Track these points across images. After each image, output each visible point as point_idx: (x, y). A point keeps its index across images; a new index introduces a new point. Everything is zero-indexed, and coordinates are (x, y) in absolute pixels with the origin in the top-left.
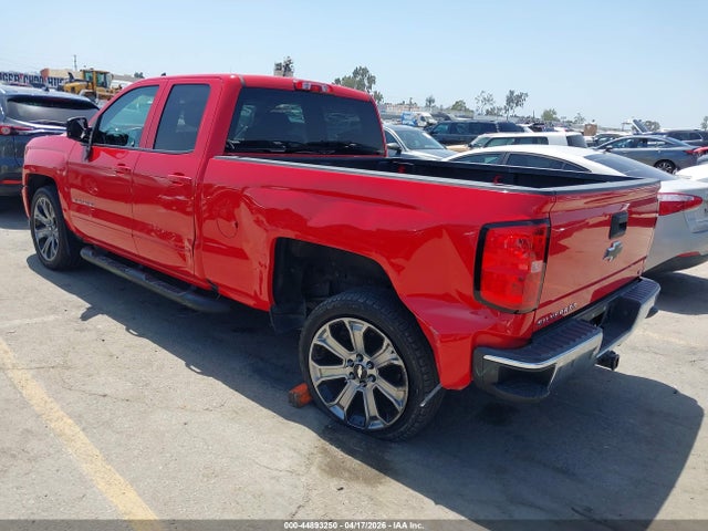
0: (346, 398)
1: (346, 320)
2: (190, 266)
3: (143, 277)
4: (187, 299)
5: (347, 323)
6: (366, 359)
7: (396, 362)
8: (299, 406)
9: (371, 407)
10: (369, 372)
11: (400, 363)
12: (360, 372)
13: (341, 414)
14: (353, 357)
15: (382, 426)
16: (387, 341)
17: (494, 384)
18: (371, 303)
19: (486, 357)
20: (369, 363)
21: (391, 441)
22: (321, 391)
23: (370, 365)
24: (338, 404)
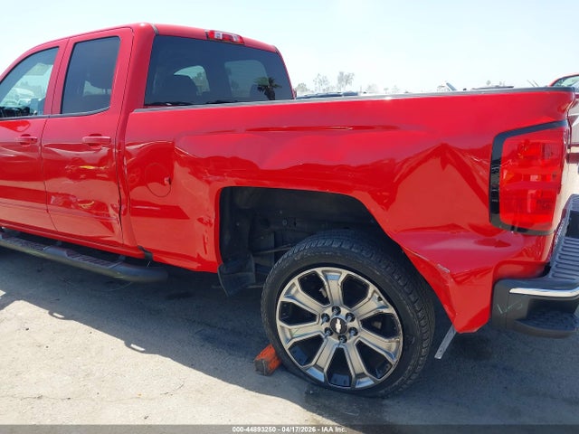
0: (324, 357)
1: (319, 270)
2: (118, 234)
3: (64, 253)
4: (119, 271)
5: (320, 274)
6: (344, 311)
7: (385, 311)
8: (269, 374)
9: (356, 362)
10: (350, 325)
11: (391, 310)
12: (338, 326)
13: (321, 376)
14: (329, 311)
15: (371, 383)
16: (372, 288)
17: (521, 320)
18: (348, 247)
19: (513, 291)
20: (347, 315)
21: (383, 397)
22: (293, 353)
23: (350, 318)
24: (316, 366)
